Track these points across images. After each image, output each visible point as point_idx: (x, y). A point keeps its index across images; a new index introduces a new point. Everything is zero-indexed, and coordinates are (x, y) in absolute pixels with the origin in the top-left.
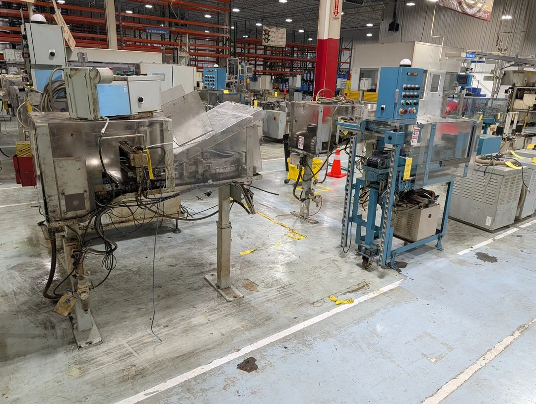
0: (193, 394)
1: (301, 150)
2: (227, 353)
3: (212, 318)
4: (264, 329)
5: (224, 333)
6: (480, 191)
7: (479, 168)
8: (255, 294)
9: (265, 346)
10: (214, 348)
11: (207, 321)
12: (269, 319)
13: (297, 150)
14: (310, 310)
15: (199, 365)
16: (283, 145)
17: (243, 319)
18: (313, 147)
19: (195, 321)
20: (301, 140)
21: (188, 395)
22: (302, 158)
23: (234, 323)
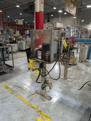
1: (40, 59)
13: (37, 59)
16: (25, 52)
18: (48, 59)
20: (40, 53)
22: (41, 64)
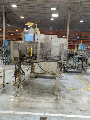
0: (23, 119)
2: (41, 112)
3: (46, 101)
4: (58, 111)
5: (45, 106)
8: (64, 100)
9: (53, 116)
10: (39, 109)
11: (44, 102)
12: (62, 109)
14: (79, 112)
15: (31, 112)
17: (54, 105)
19: (41, 100)
21: (21, 118)
23: (51, 105)
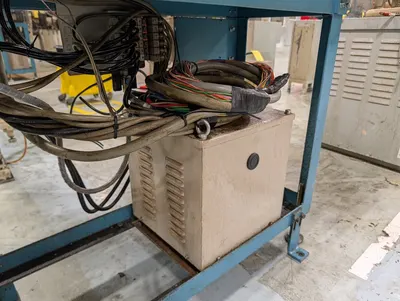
6: (385, 82)
7: (386, 24)
